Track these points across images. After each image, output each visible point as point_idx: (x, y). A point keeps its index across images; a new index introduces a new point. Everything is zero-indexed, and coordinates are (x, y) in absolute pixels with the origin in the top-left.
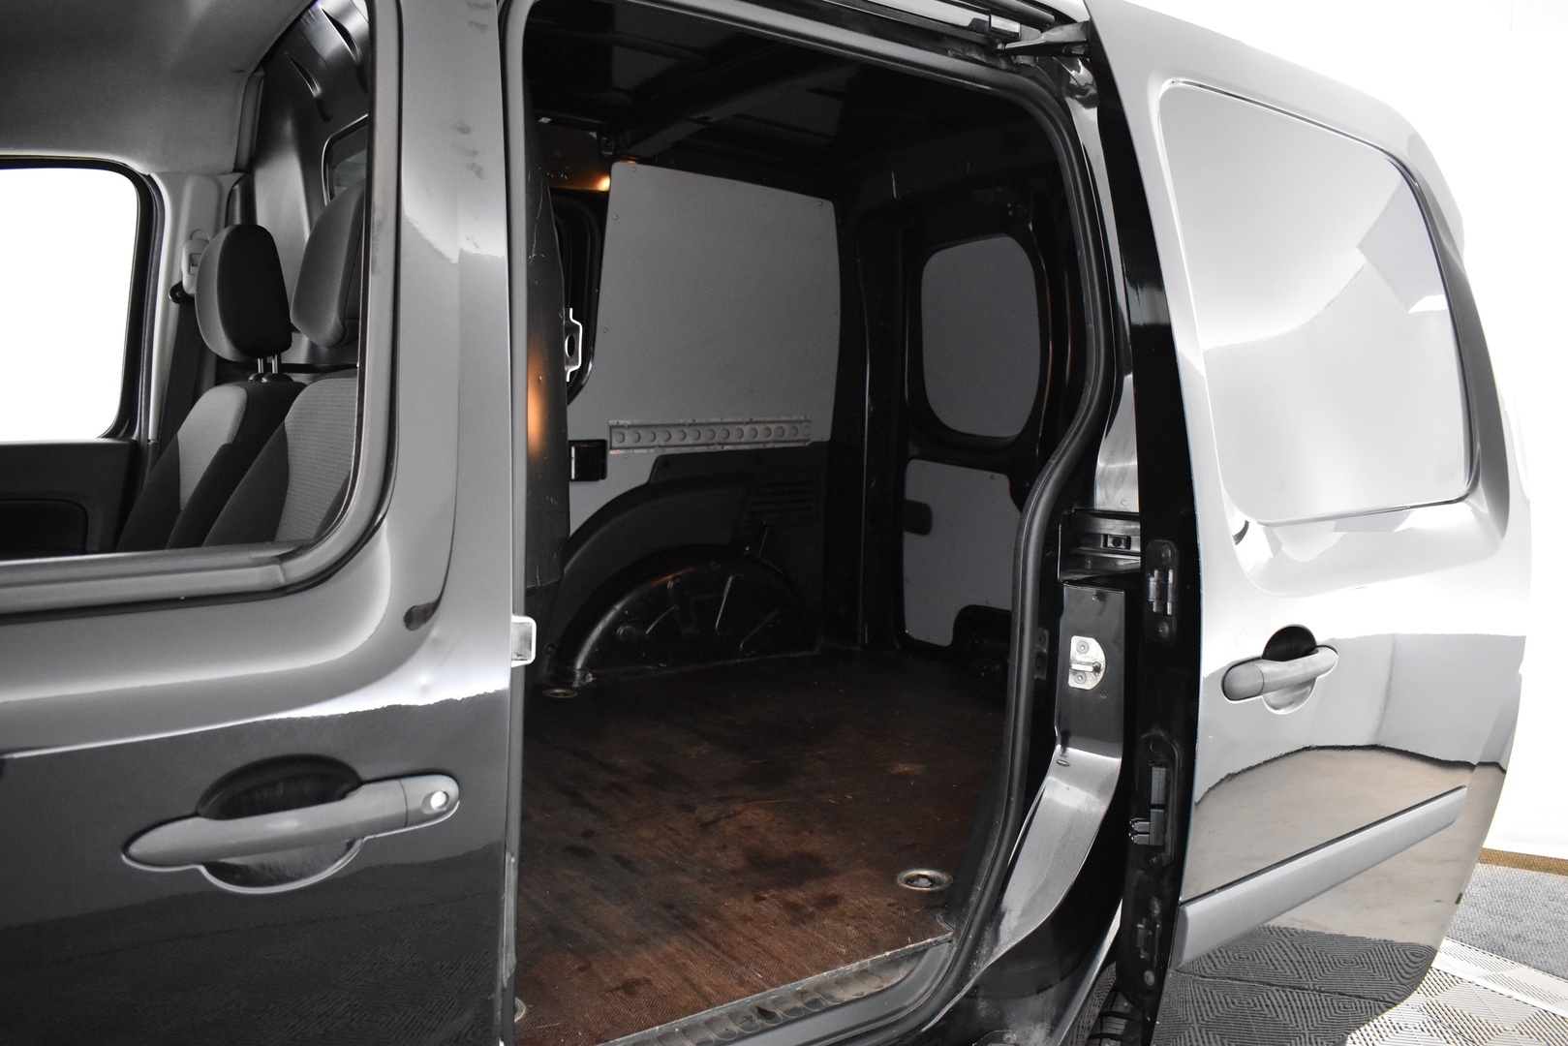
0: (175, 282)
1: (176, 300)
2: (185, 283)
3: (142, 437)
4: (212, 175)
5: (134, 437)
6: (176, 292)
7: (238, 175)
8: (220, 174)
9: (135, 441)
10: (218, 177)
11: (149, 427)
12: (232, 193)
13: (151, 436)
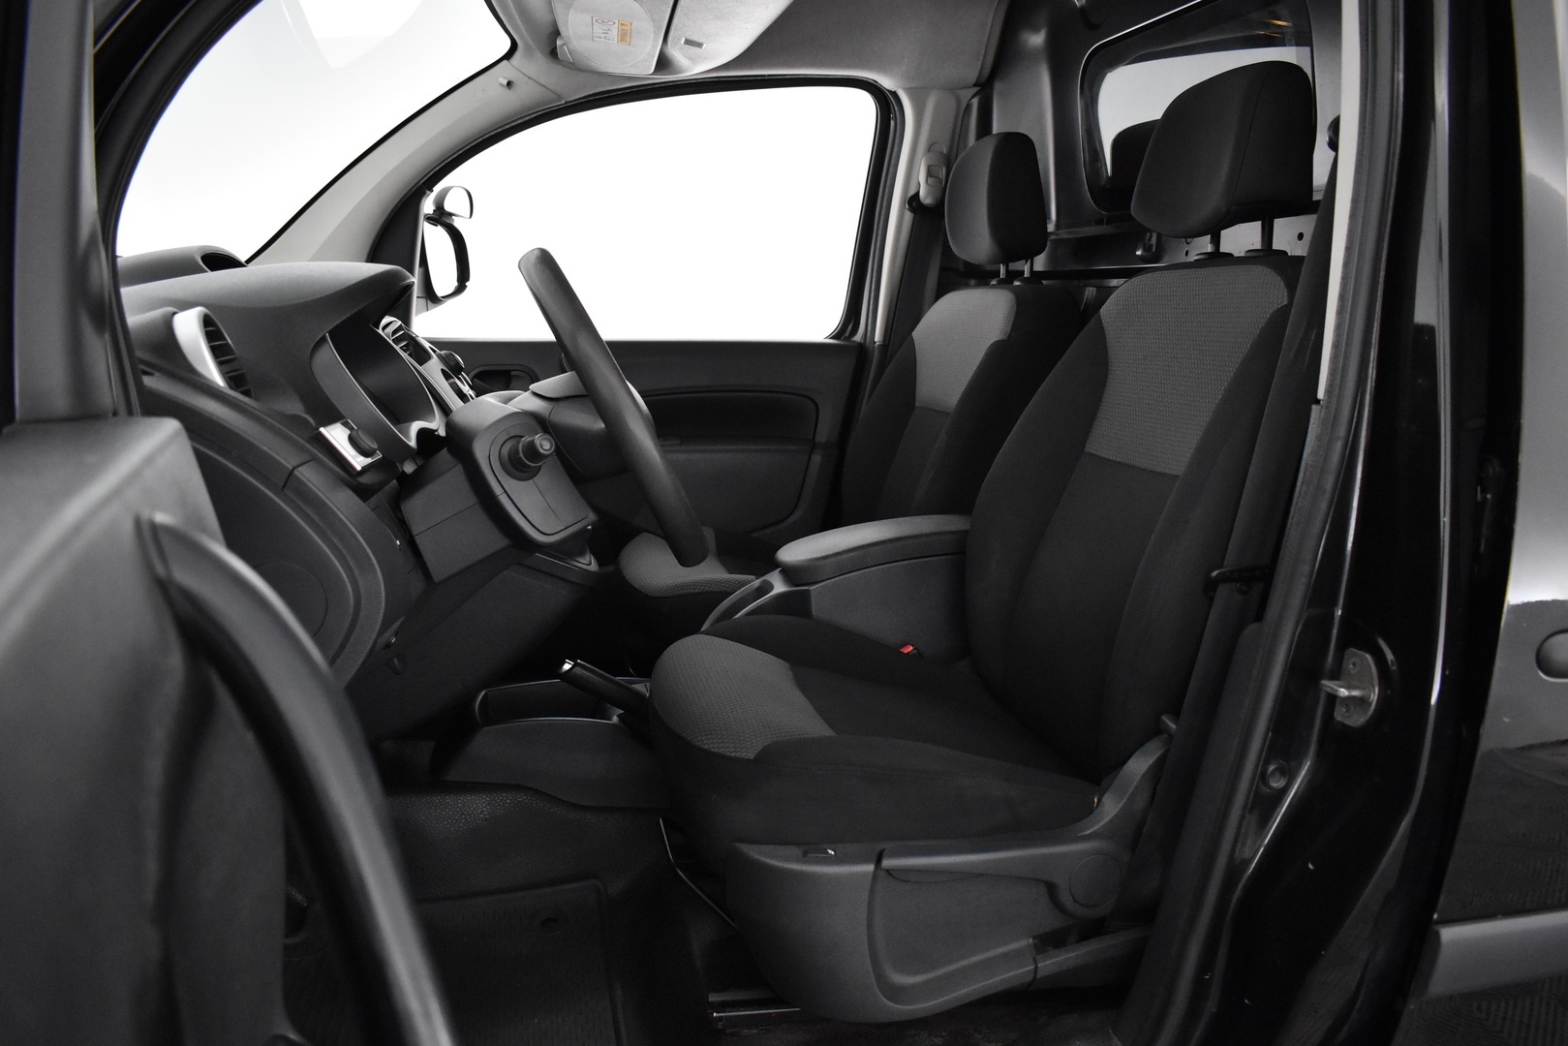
0: (912, 192)
1: (912, 209)
2: (922, 194)
3: (868, 340)
4: (952, 89)
5: (858, 337)
6: (913, 202)
7: (976, 89)
8: (960, 89)
9: (860, 344)
10: (958, 91)
11: (876, 328)
12: (969, 107)
13: (878, 337)
